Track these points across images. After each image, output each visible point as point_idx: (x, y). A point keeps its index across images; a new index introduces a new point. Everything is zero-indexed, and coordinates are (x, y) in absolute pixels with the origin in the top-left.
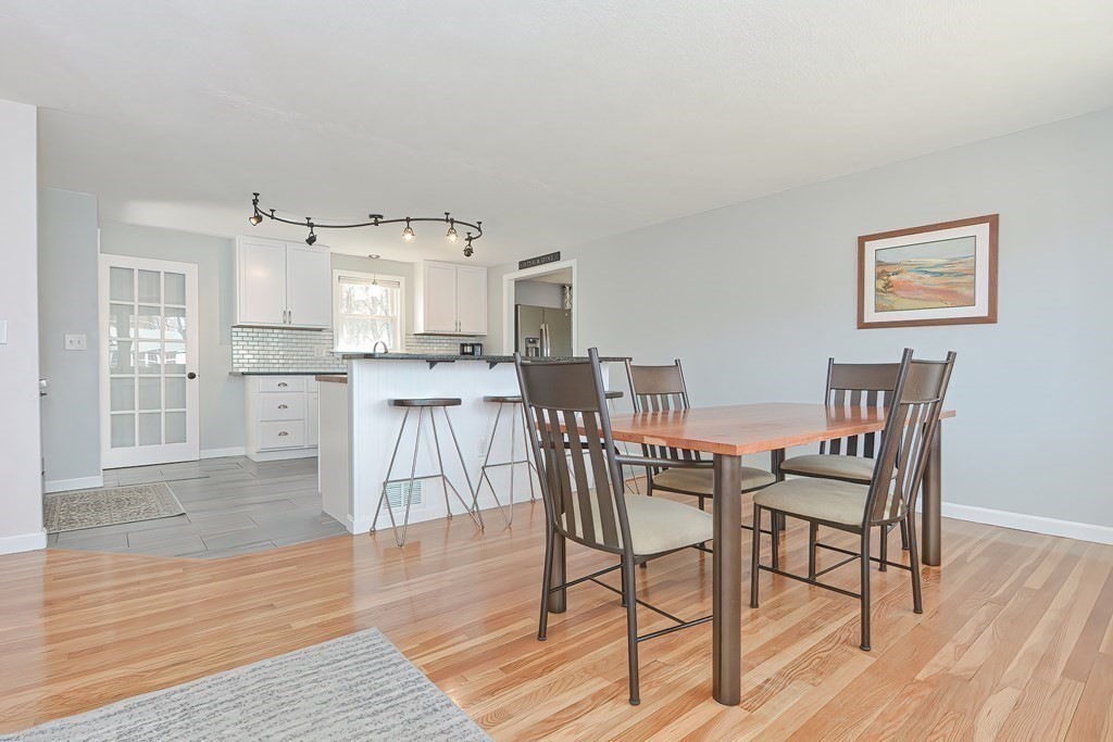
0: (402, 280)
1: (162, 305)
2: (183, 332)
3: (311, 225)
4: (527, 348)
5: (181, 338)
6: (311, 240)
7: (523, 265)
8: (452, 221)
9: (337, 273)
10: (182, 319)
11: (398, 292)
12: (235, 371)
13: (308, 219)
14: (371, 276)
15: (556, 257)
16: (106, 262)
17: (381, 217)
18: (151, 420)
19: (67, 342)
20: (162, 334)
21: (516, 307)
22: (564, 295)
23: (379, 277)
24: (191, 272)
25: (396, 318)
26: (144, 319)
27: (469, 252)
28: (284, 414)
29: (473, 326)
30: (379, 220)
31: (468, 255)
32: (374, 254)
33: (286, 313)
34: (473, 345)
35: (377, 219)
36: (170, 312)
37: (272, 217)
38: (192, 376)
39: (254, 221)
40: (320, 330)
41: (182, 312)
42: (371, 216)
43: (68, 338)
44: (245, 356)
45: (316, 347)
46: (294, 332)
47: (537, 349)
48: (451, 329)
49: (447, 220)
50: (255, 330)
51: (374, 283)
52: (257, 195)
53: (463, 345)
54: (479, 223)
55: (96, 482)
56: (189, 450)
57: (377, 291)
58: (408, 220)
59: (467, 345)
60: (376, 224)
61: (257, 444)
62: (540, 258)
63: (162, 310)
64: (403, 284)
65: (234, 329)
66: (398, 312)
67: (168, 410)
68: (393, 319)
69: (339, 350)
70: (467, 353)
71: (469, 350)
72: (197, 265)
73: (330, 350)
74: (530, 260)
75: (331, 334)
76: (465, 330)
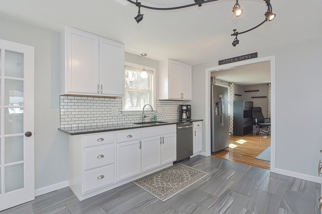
0: (154, 70)
1: (2, 77)
3: (138, 4)
6: (139, 18)
7: (221, 63)
12: (62, 127)
14: (142, 67)
15: (255, 55)
21: (211, 85)
23: (146, 68)
24: (28, 51)
34: (187, 106)
38: (29, 134)
40: (115, 98)
41: (21, 84)
45: (113, 108)
50: (76, 98)
51: (144, 70)
53: (182, 106)
59: (184, 106)
64: (155, 72)
65: (62, 97)
66: (152, 88)
67: (7, 165)
68: (150, 92)
69: (125, 110)
70: (184, 110)
71: (184, 108)
72: (33, 48)
73: (121, 110)
74: (229, 59)
75: (121, 100)
76: (185, 98)
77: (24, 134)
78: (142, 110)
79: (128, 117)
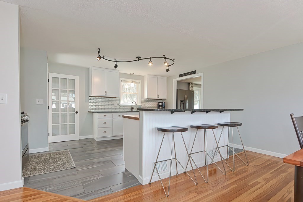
0: (140, 81)
1: (68, 90)
2: (74, 98)
3: (116, 61)
4: (180, 103)
5: (74, 100)
6: (116, 67)
7: (181, 76)
8: (166, 58)
9: (121, 79)
10: (73, 94)
11: (139, 85)
12: (90, 111)
13: (115, 59)
14: (131, 80)
15: (194, 72)
16: (51, 75)
17: (140, 57)
18: (64, 127)
19: (37, 102)
20: (68, 99)
21: (177, 90)
22: (189, 86)
23: (134, 80)
24: (77, 78)
25: (138, 94)
26: (62, 94)
27: (168, 70)
28: (105, 125)
29: (162, 96)
30: (139, 59)
31: (167, 71)
32: (132, 73)
33: (106, 92)
34: (162, 102)
35: (139, 58)
36: (70, 91)
37: (104, 58)
38: (77, 112)
39: (98, 59)
40: (115, 98)
41: (74, 92)
42: (137, 57)
43: (37, 100)
44: (93, 106)
45: (114, 103)
46: (108, 98)
47: (183, 104)
48: (156, 97)
49: (164, 58)
51: (132, 82)
52: (99, 49)
53: (159, 102)
54: (174, 59)
55: (46, 149)
56: (76, 137)
57: (133, 85)
58: (150, 58)
59: (160, 102)
60: (138, 60)
61: (97, 135)
62: (186, 73)
63: (68, 91)
64: (140, 83)
65: (90, 97)
66: (139, 92)
67: (69, 124)
68: (137, 94)
69: (121, 104)
70: (161, 105)
71: (161, 104)
72: (78, 77)
73: (119, 104)
74: (184, 74)
75: (119, 99)
76: (160, 98)
77: (75, 112)
78: (131, 104)
79: (123, 108)
